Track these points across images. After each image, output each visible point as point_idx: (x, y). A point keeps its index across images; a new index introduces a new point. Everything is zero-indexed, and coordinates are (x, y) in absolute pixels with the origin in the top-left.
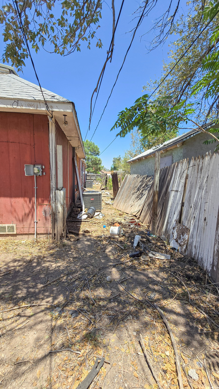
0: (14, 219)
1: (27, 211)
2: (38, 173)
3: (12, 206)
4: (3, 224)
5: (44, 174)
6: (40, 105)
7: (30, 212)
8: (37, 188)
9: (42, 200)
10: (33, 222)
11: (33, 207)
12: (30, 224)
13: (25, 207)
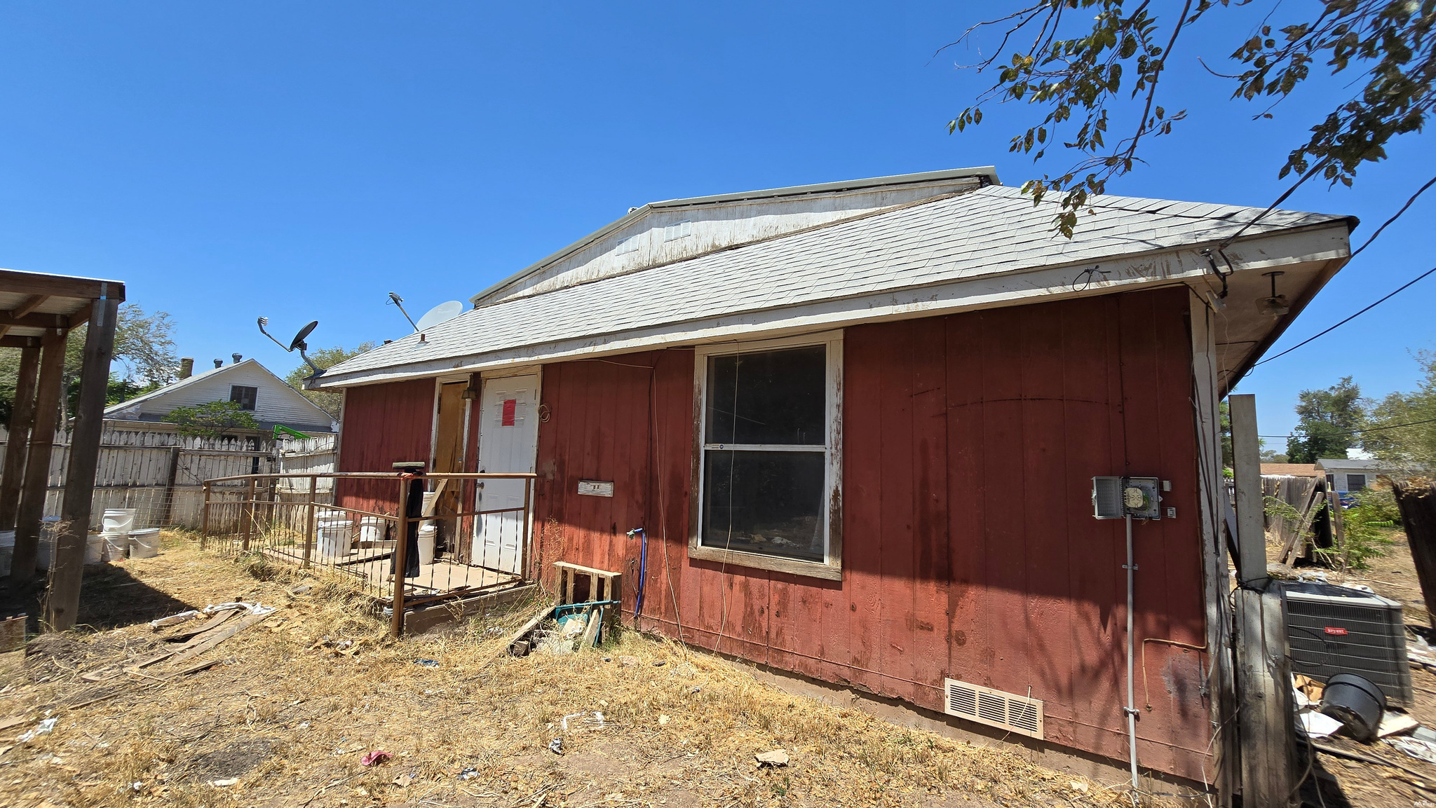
0: (1036, 679)
1: (1092, 657)
2: (1143, 508)
3: (1028, 623)
4: (994, 687)
5: (1171, 512)
6: (1180, 262)
7: (1103, 664)
8: (1136, 568)
9: (1159, 622)
10: (1116, 711)
11: (1117, 644)
12: (1104, 717)
13: (1082, 639)
